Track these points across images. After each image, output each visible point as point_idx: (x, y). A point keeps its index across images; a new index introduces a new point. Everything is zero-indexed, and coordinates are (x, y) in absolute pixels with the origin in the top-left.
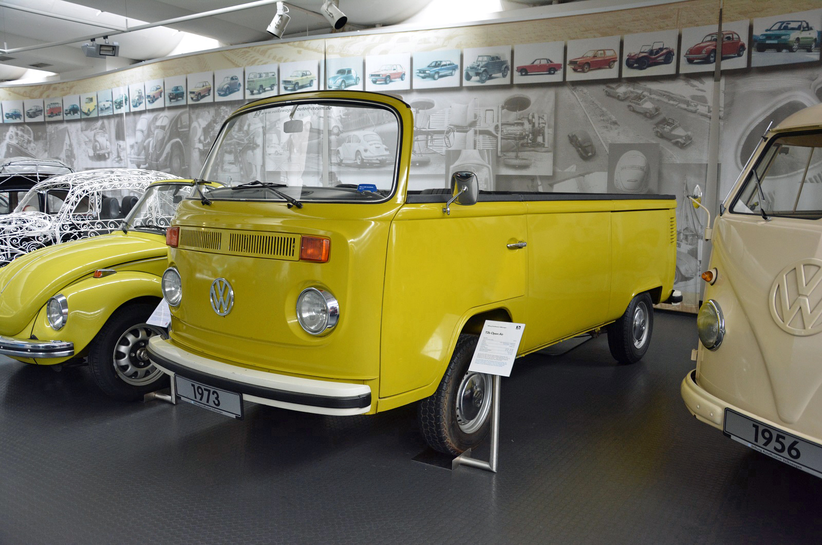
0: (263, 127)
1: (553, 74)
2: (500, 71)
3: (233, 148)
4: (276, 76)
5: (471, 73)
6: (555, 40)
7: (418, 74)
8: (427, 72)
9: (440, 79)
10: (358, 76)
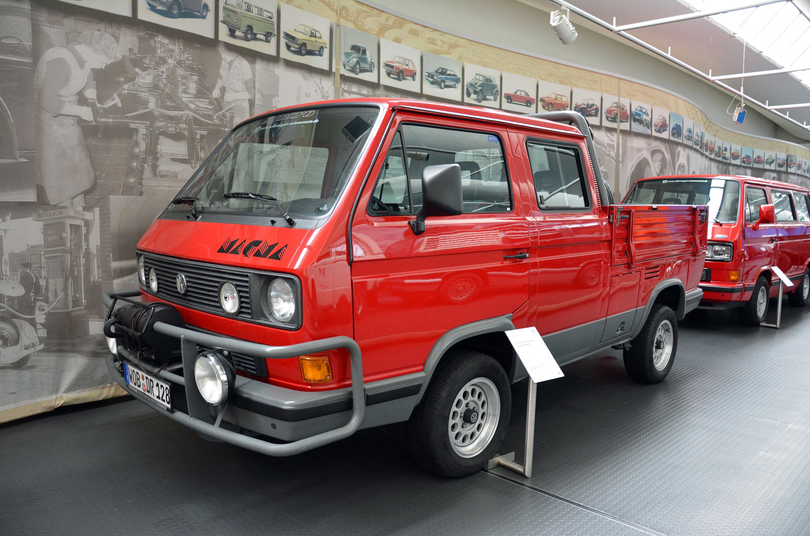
0: (249, 100)
1: (530, 106)
2: (492, 94)
3: (184, 129)
4: (275, 20)
5: (471, 90)
6: (531, 77)
7: (427, 78)
8: (435, 77)
9: (446, 89)
10: (373, 61)
